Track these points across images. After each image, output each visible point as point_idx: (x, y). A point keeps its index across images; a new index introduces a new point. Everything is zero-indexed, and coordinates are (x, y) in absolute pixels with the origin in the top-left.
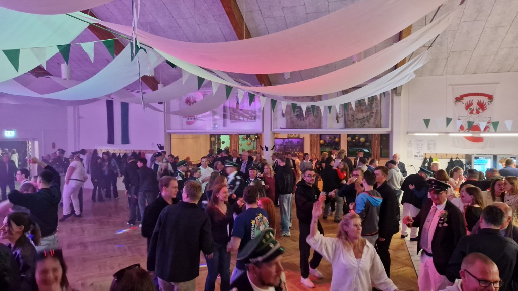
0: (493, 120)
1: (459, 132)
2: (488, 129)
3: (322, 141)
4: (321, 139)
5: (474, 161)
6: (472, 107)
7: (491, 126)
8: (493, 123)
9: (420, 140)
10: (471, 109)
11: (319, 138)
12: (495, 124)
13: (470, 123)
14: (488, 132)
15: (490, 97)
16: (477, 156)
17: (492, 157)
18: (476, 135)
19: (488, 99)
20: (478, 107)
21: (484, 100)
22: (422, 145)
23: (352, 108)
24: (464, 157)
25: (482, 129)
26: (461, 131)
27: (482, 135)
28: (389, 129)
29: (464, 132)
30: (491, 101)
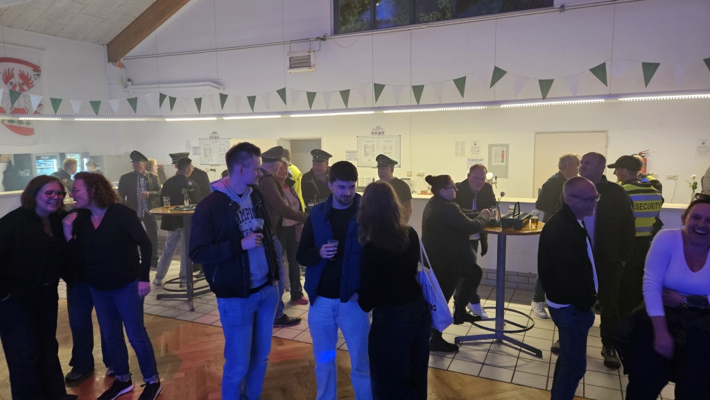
5: (36, 163)
6: (12, 80)
10: (11, 84)
15: (37, 69)
16: (37, 155)
17: (58, 156)
19: (34, 71)
20: (21, 81)
21: (29, 71)
30: (39, 75)
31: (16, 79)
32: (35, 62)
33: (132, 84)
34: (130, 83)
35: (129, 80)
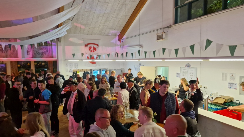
0: (99, 55)
1: (87, 60)
2: (97, 58)
3: (19, 65)
4: (18, 64)
5: (93, 72)
6: (91, 49)
7: (98, 57)
8: (99, 56)
9: (71, 63)
10: (91, 50)
11: (17, 64)
12: (100, 56)
13: (91, 56)
14: (98, 60)
15: (98, 45)
16: (94, 70)
17: (99, 70)
18: (93, 61)
19: (97, 46)
20: (93, 49)
21: (95, 46)
22: (72, 66)
23: (35, 47)
24: (89, 70)
25: (95, 58)
26: (88, 59)
27: (95, 61)
28: (57, 58)
29: (89, 60)
30: (98, 47)
31: (92, 49)
32: (97, 44)
33: (124, 47)
34: (123, 47)
35: (123, 46)
